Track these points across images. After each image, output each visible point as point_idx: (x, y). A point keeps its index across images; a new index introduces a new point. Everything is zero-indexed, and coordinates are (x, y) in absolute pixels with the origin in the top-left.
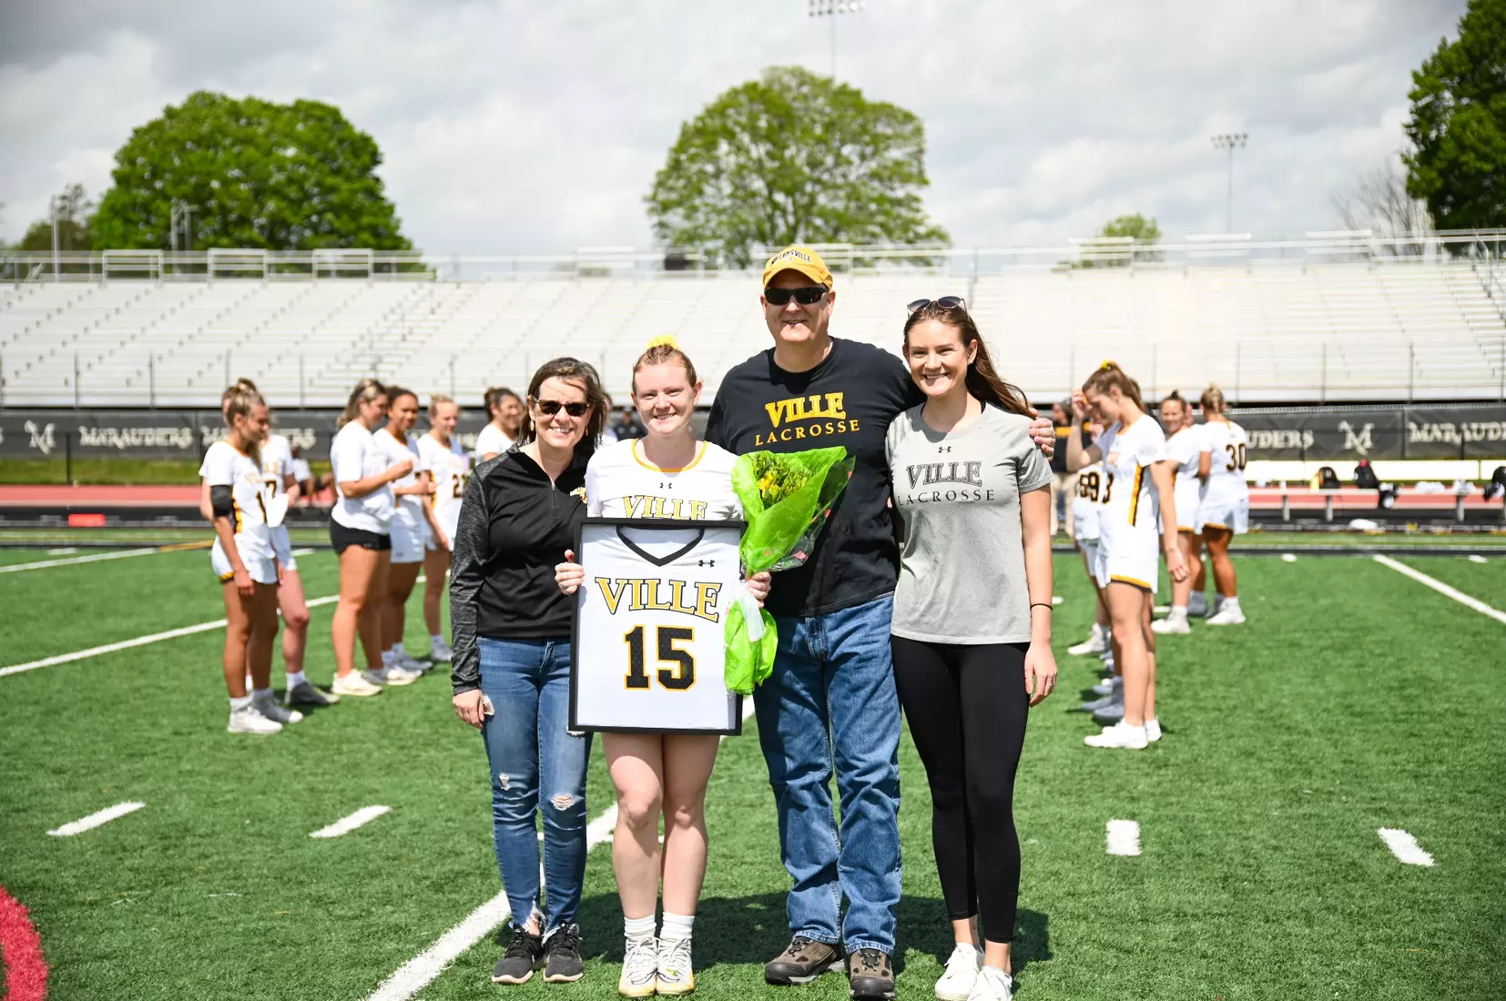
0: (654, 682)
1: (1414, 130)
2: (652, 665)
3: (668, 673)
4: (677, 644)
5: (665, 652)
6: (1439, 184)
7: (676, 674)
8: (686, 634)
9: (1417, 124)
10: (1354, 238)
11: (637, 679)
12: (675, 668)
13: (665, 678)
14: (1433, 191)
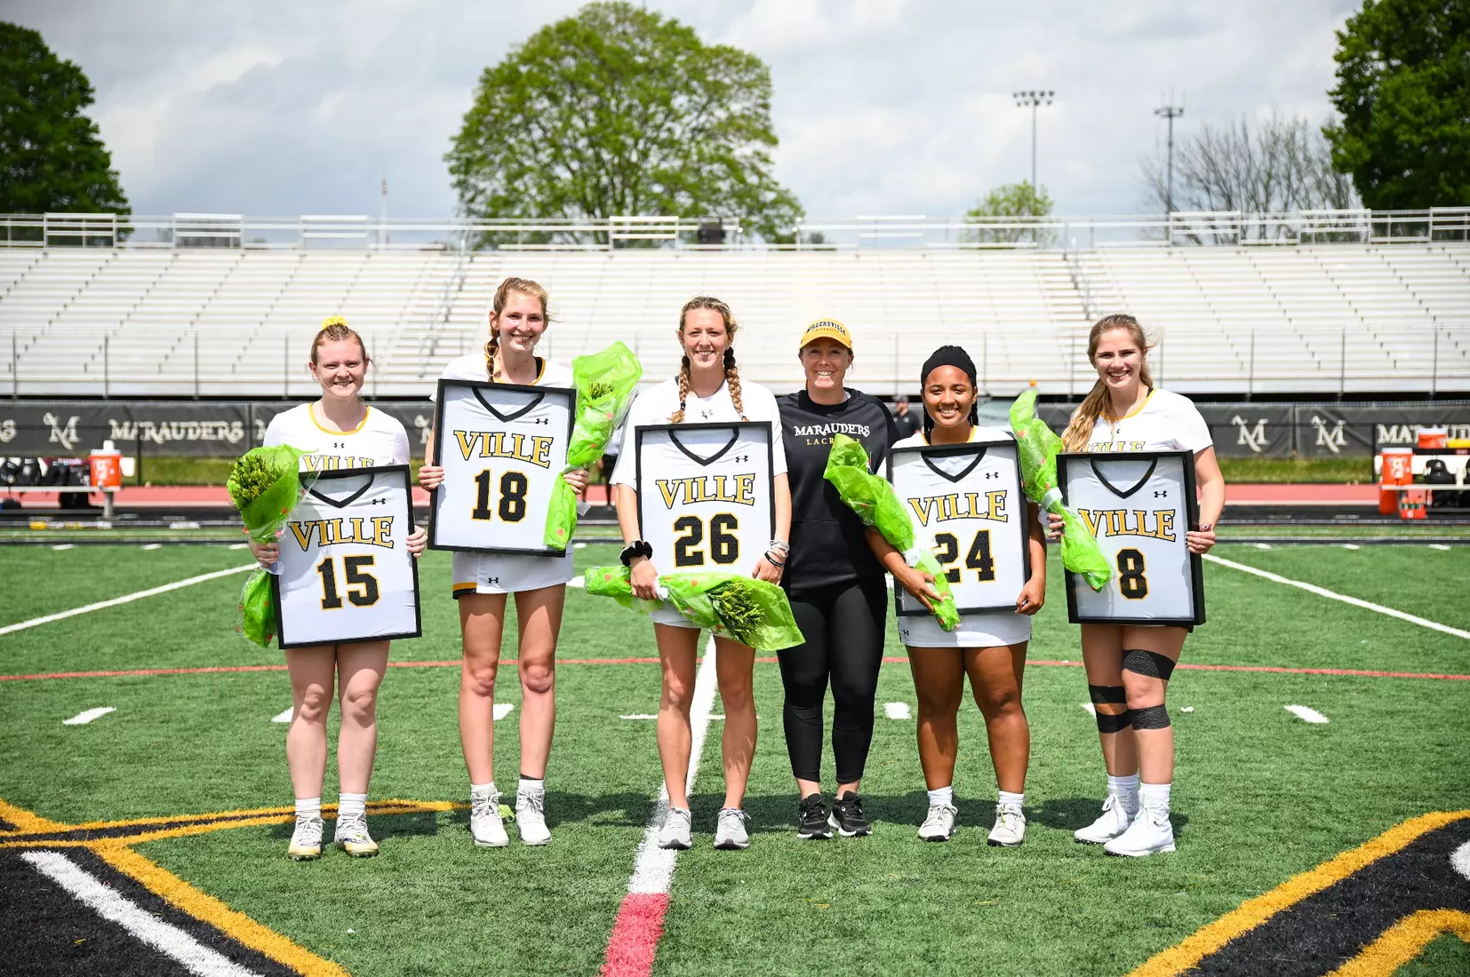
0: (346, 603)
1: (1340, 98)
2: (343, 588)
3: (357, 593)
4: (362, 569)
5: (352, 577)
6: (1367, 156)
7: (363, 593)
8: (368, 560)
9: (1342, 90)
10: (1341, 217)
11: (331, 601)
12: (361, 588)
13: (355, 598)
14: (1359, 162)
